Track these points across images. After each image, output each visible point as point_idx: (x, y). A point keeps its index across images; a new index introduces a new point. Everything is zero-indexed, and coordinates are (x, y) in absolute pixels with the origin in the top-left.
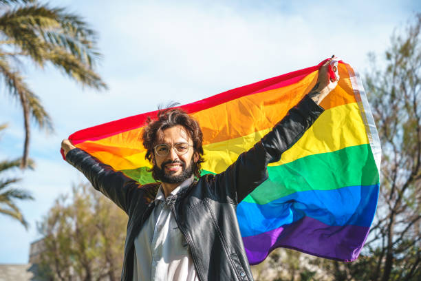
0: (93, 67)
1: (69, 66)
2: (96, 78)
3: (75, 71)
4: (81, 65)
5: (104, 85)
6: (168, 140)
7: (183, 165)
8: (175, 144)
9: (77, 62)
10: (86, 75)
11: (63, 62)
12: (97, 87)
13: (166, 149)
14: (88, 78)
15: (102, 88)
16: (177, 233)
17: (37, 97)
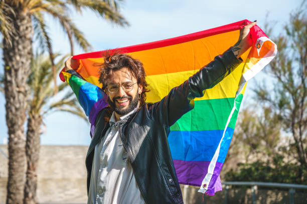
0: (118, 10)
1: (101, 9)
2: (121, 18)
3: (106, 14)
4: (110, 8)
5: (127, 23)
6: (117, 81)
7: (130, 99)
8: (123, 84)
9: (107, 7)
10: (114, 16)
11: (97, 8)
12: (121, 24)
13: (116, 87)
14: (115, 18)
15: (126, 25)
16: (120, 149)
17: (82, 33)
